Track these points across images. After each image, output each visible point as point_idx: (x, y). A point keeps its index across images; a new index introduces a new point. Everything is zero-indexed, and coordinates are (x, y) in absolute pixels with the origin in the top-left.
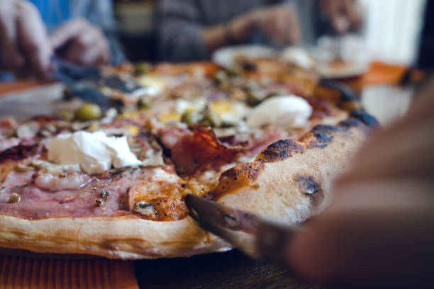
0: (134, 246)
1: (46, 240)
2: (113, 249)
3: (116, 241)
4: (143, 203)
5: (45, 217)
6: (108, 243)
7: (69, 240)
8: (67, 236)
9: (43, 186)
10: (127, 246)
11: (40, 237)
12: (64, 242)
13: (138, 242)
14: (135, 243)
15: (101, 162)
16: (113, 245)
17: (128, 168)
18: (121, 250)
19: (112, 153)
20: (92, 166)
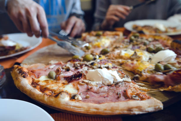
0: (139, 109)
1: (108, 110)
2: (132, 111)
3: (132, 108)
4: (134, 96)
5: (103, 103)
6: (130, 109)
7: (116, 110)
8: (115, 108)
9: (94, 91)
10: (137, 109)
11: (106, 110)
12: (115, 110)
13: (140, 108)
14: (139, 108)
15: (110, 81)
16: (132, 110)
17: (120, 82)
18: (135, 111)
19: (114, 77)
20: (107, 82)
